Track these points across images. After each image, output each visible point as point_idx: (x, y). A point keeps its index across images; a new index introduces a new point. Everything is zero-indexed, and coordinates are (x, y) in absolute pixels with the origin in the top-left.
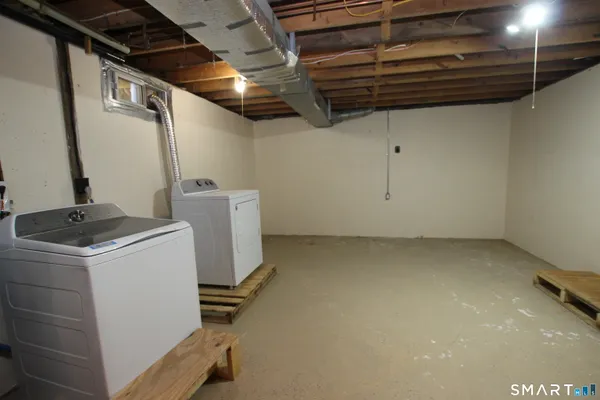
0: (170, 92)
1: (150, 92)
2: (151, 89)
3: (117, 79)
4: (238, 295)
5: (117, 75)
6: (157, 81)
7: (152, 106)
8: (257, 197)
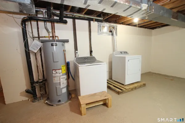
0: (117, 26)
1: (111, 28)
2: (111, 27)
3: (101, 27)
4: (125, 88)
5: (102, 25)
6: (113, 24)
7: (111, 31)
8: (140, 58)
